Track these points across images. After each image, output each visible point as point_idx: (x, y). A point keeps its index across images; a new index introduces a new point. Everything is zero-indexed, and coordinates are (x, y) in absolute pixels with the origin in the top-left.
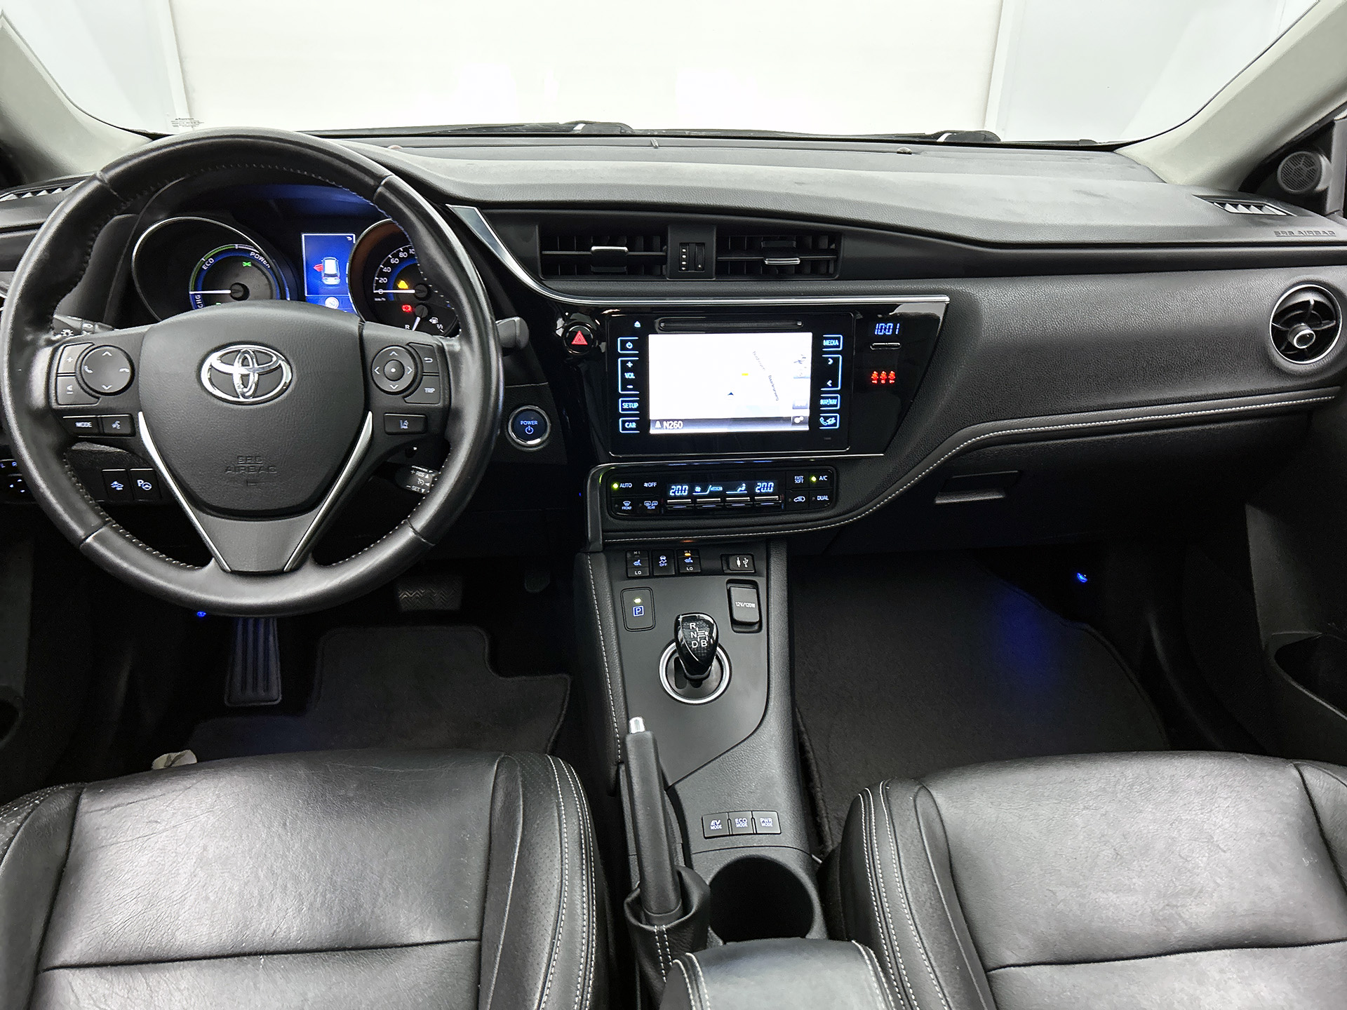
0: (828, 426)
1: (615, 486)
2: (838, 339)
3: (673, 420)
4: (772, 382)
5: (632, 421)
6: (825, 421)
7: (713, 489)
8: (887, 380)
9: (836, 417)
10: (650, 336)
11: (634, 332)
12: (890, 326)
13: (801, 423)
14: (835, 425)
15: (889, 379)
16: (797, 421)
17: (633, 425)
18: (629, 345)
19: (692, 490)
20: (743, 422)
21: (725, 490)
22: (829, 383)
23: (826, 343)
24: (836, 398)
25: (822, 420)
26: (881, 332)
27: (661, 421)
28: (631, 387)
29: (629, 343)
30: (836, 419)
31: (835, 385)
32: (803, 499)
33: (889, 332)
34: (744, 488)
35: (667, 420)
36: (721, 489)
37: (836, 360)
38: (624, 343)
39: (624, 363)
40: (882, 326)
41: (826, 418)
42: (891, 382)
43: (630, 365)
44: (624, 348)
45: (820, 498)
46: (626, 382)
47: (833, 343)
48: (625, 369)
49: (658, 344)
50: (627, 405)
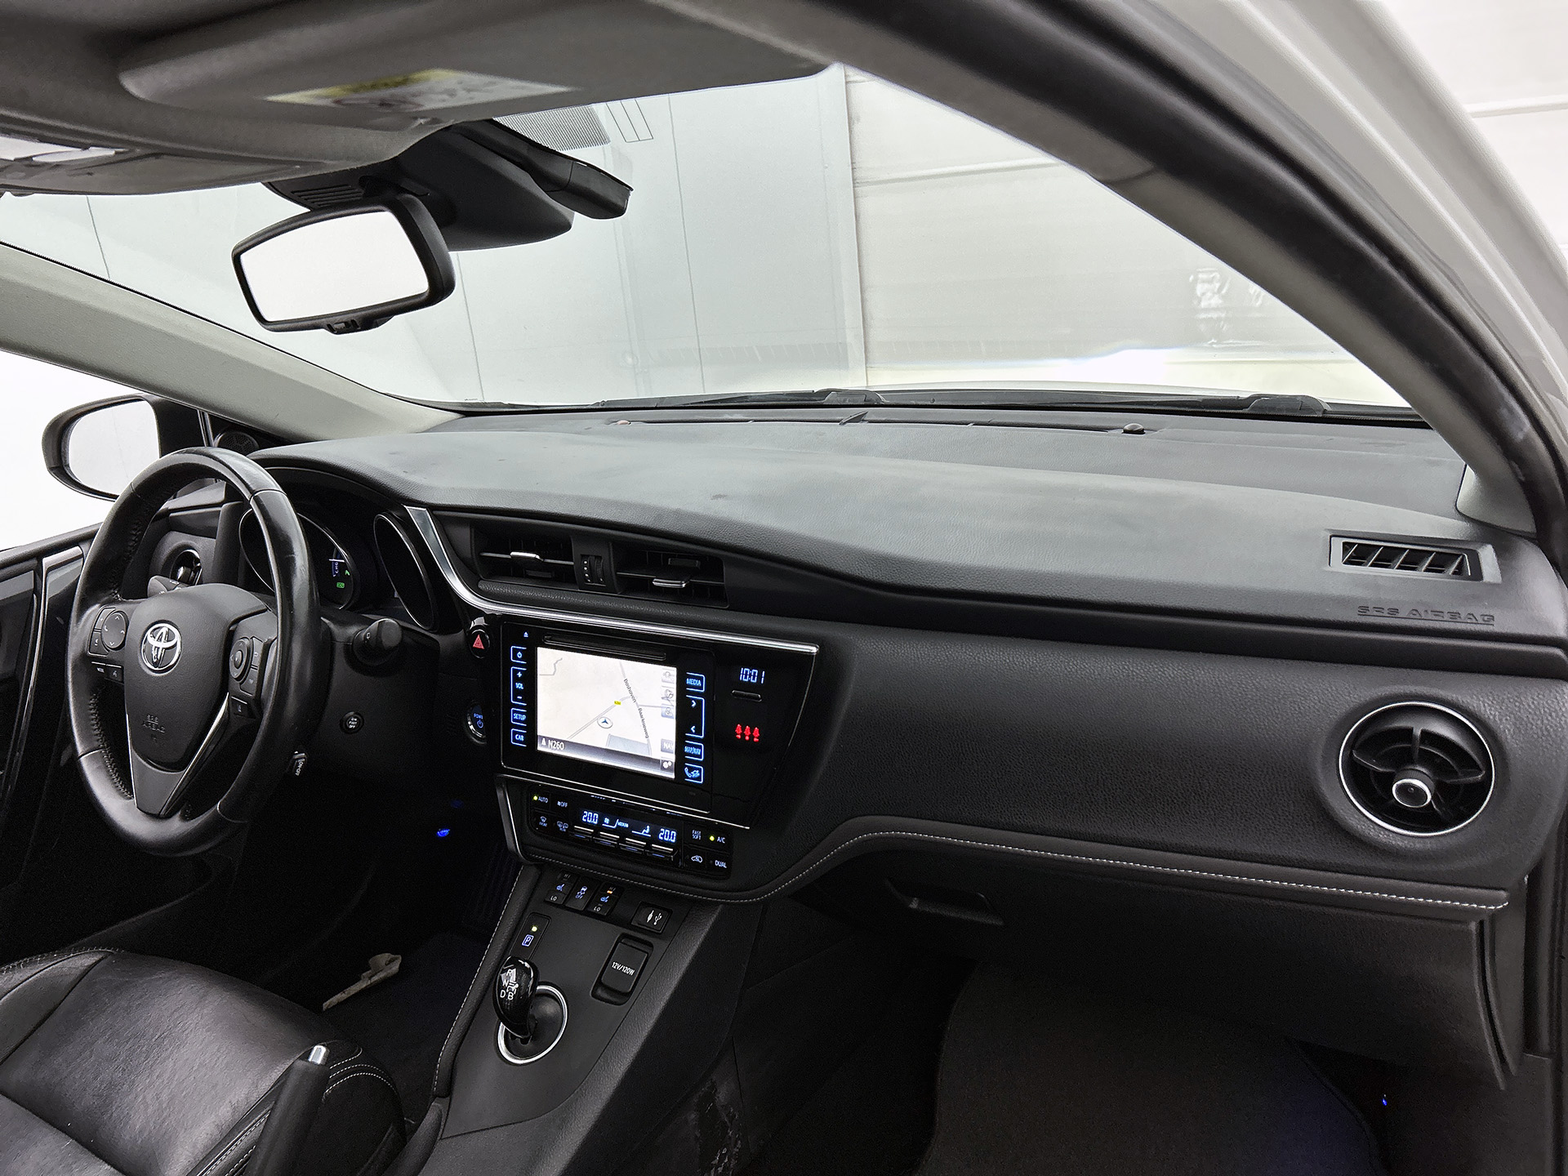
0: (692, 778)
1: (535, 798)
2: (701, 679)
3: (557, 740)
4: (642, 717)
5: (521, 734)
6: (689, 772)
7: (620, 824)
8: (751, 737)
9: (700, 770)
10: (539, 649)
11: (522, 642)
12: (755, 673)
13: (669, 769)
14: (699, 779)
15: (754, 737)
16: (666, 765)
17: (522, 738)
18: (520, 655)
19: (601, 821)
20: (634, 759)
21: (631, 828)
22: (693, 729)
23: (689, 681)
24: (700, 747)
25: (686, 770)
26: (746, 678)
27: (547, 739)
28: (520, 698)
29: (519, 653)
30: (700, 772)
31: (698, 732)
32: (700, 859)
33: (754, 679)
34: (647, 831)
35: (552, 739)
36: (627, 826)
37: (699, 703)
38: (516, 651)
39: (516, 672)
40: (747, 672)
41: (691, 769)
42: (755, 740)
43: (520, 675)
44: (515, 657)
45: (717, 863)
46: (517, 692)
47: (696, 682)
48: (516, 679)
49: (546, 657)
50: (518, 716)
